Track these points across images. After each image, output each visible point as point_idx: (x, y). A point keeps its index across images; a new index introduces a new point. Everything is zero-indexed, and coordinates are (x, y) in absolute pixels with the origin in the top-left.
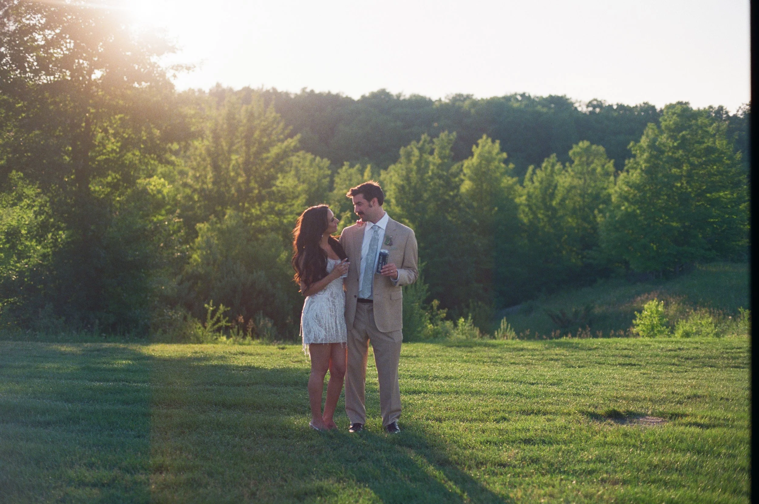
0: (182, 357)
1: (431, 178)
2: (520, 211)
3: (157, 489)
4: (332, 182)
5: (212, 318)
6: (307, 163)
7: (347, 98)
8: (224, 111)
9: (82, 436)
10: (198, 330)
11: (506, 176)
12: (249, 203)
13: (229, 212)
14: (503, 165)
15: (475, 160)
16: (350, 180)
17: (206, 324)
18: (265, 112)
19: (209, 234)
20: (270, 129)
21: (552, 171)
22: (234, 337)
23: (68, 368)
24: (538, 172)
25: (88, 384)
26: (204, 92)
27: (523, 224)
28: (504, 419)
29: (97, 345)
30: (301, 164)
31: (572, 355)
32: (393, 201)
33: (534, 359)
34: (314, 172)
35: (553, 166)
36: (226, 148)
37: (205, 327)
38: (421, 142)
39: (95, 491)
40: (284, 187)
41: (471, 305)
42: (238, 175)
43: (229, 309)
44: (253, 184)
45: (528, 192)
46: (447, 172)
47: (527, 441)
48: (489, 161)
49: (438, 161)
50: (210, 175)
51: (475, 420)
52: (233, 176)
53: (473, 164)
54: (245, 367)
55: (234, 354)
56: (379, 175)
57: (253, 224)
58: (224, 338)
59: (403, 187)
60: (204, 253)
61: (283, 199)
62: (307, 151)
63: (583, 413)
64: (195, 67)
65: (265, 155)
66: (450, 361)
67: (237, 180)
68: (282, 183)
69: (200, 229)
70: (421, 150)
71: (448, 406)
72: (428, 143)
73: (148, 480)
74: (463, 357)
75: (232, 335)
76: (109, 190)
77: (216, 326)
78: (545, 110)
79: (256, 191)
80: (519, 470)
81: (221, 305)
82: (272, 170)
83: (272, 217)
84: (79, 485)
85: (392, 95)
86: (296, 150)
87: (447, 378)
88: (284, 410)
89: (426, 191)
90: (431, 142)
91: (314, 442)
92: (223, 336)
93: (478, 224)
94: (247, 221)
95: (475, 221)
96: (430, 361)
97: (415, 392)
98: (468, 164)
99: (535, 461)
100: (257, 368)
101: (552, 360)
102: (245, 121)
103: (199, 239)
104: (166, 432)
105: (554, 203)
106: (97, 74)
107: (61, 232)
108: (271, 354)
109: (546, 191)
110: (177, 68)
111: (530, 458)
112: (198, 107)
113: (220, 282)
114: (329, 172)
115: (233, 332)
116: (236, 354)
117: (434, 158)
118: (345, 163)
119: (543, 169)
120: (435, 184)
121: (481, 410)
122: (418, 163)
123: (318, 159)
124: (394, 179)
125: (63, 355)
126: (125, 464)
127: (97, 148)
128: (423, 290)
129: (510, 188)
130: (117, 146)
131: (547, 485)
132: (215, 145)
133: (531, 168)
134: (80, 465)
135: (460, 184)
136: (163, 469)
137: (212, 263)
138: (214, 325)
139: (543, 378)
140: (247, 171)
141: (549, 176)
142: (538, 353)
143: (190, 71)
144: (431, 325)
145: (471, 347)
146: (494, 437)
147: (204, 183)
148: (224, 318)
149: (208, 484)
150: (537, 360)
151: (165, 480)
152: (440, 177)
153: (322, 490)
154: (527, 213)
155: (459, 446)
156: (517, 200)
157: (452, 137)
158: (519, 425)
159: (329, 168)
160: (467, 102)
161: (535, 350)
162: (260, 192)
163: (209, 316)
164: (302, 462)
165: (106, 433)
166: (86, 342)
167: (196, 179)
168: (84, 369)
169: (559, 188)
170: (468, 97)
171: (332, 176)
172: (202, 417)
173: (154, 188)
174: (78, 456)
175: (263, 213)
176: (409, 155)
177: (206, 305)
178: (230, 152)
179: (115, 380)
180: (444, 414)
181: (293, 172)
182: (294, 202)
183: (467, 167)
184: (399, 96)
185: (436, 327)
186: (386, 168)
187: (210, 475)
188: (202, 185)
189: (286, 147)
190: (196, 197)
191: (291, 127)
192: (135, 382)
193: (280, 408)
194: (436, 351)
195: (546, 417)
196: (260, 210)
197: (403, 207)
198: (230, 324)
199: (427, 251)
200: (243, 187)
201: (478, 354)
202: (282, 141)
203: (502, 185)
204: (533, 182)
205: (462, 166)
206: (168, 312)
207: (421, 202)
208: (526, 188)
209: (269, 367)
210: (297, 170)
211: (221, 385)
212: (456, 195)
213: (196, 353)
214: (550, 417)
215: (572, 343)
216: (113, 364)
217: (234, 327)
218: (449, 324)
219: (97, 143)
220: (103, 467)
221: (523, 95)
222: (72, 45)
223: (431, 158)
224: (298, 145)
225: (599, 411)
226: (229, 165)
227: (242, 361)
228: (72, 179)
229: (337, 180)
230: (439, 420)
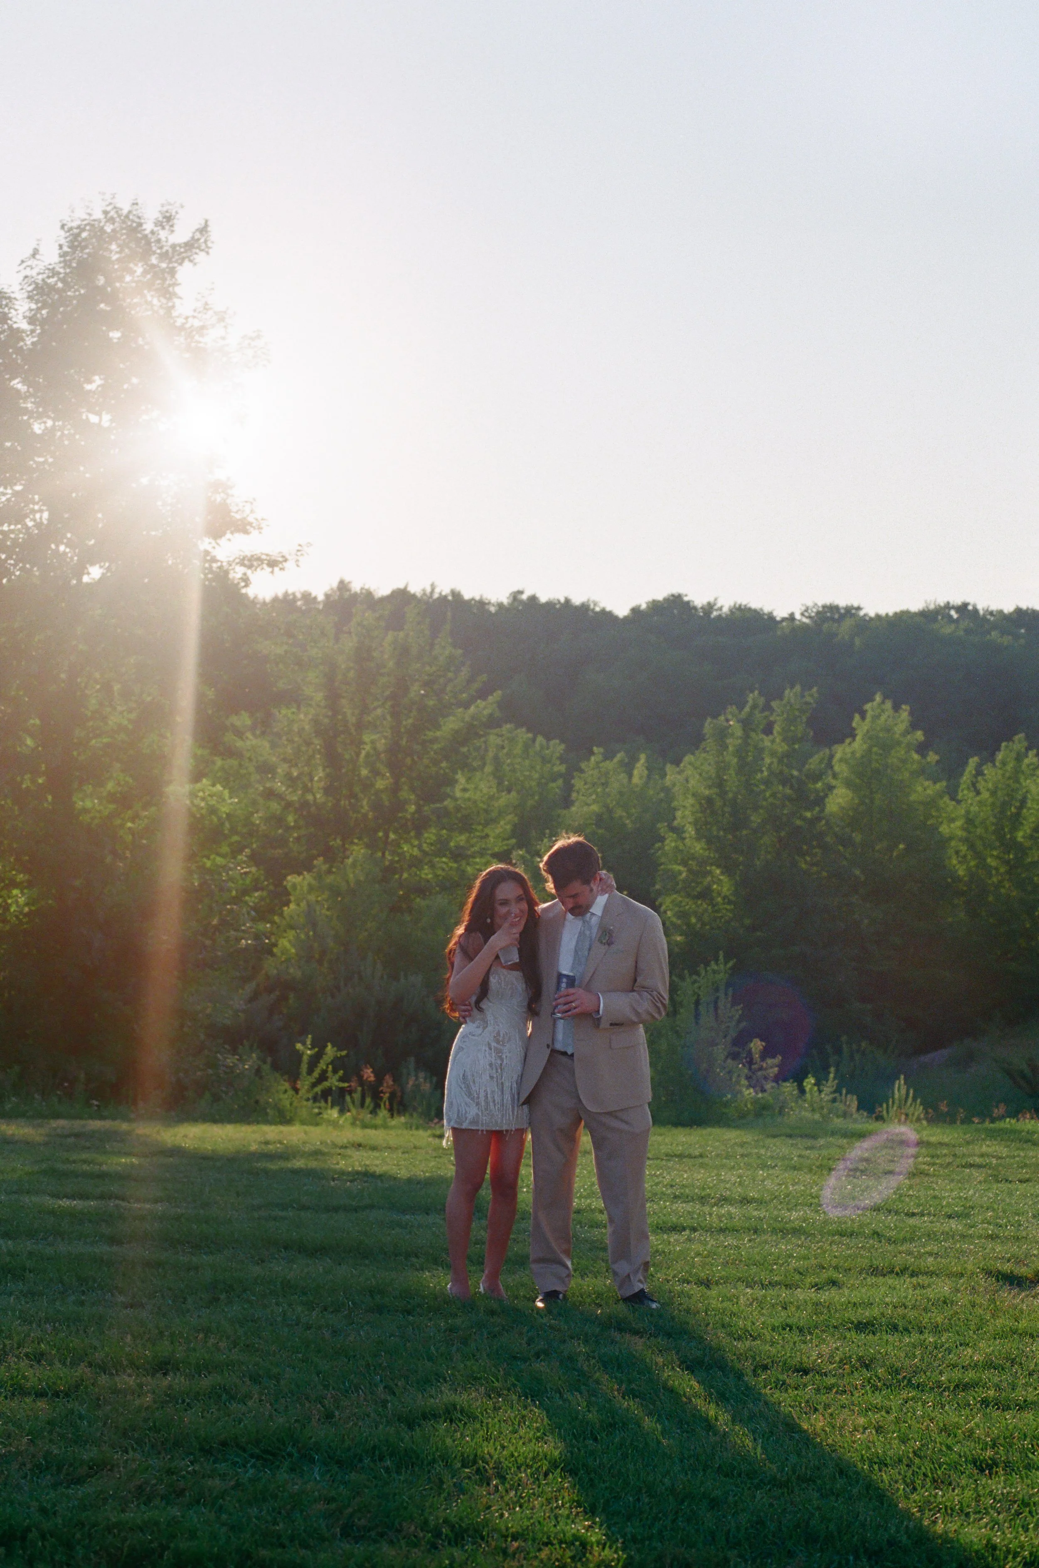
0: (238, 1152)
1: (767, 782)
2: (951, 852)
3: (155, 1402)
4: (569, 788)
5: (310, 1071)
6: (518, 750)
7: (603, 612)
8: (349, 643)
9: (27, 1303)
10: (282, 1096)
11: (921, 778)
12: (395, 832)
13: (358, 851)
14: (916, 757)
15: (858, 745)
16: (605, 785)
17: (299, 1084)
18: (432, 645)
19: (312, 898)
20: (442, 680)
21: (1017, 771)
22: (354, 1111)
23: (14, 1170)
24: (988, 770)
25: (50, 1202)
26: (315, 598)
27: (959, 879)
28: (834, 1283)
29: (77, 1125)
30: (505, 751)
31: (1014, 1157)
32: (690, 830)
33: (934, 1164)
34: (532, 767)
35: (1019, 758)
36: (352, 720)
37: (297, 1091)
38: (747, 709)
39: (41, 1404)
40: (469, 799)
41: (845, 1048)
42: (376, 773)
43: (344, 1053)
44: (405, 794)
45: (968, 812)
46: (800, 771)
47: (861, 1327)
48: (887, 747)
49: (781, 747)
50: (320, 773)
51: (778, 1283)
52: (367, 778)
53: (853, 753)
54: (358, 1173)
55: (342, 1147)
56: (663, 775)
57: (405, 875)
58: (334, 1113)
59: (710, 800)
60: (303, 936)
61: (466, 824)
62: (519, 725)
63: (989, 1273)
64: (286, 560)
65: (430, 734)
66: (764, 1166)
67: (372, 785)
68: (465, 790)
69: (294, 886)
70: (747, 724)
71: (729, 1256)
72: (763, 711)
73: (141, 1386)
74: (792, 1159)
75: (351, 1106)
76: (112, 806)
77: (318, 1089)
78: (1006, 640)
79: (412, 809)
80: (833, 1381)
81: (329, 1046)
82: (444, 764)
83: (444, 863)
84: (13, 1394)
85: (695, 608)
86: (493, 723)
87: (745, 1201)
88: (414, 1260)
89: (756, 808)
90: (767, 707)
91: (458, 1321)
92: (332, 1107)
93: (863, 878)
94: (390, 870)
95: (857, 872)
96: (723, 1166)
97: (676, 1229)
98: (844, 753)
99: (866, 1364)
100: (381, 1177)
101: (971, 1166)
102: (391, 664)
103: (292, 906)
104: (185, 1299)
105: (1020, 835)
106: (95, 573)
107: (15, 892)
108: (415, 1147)
109: (1003, 812)
110: (251, 562)
111: (860, 1359)
112: (291, 641)
113: (333, 996)
114: (562, 768)
115: (353, 1102)
116: (346, 1147)
117: (773, 741)
118: (595, 749)
119: (997, 764)
120: (774, 795)
121: (794, 1263)
122: (740, 753)
123: (540, 739)
124: (692, 783)
125: (8, 1143)
126: (99, 1356)
127: (91, 723)
128: (731, 1018)
129: (931, 803)
130: (129, 720)
131: (877, 1409)
132: (330, 713)
133: (973, 761)
134: (18, 1357)
135: (826, 796)
136: (169, 1367)
137: (317, 956)
138: (314, 1085)
139: (937, 1202)
140: (395, 767)
141: (1009, 778)
142: (945, 1151)
143: (276, 569)
144: (752, 1090)
145: (815, 1137)
146: (802, 1317)
147: (307, 790)
148: (335, 1071)
149: (248, 1396)
150: (941, 1165)
151: (170, 1387)
152: (785, 781)
153: (455, 1408)
154: (965, 857)
155: (730, 1335)
156: (944, 829)
157: (808, 699)
158: (855, 1297)
159: (562, 759)
160: (848, 623)
161: (941, 1144)
162: (419, 810)
163: (304, 1067)
164: (430, 1358)
165: (73, 1298)
166: (57, 1116)
167: (291, 781)
168: (44, 1172)
169: (1029, 805)
170: (850, 612)
171: (567, 778)
172: (257, 1270)
173: (203, 804)
174: (16, 1339)
175: (425, 853)
176: (722, 734)
177: (299, 1046)
178: (360, 726)
179: (102, 1197)
180: (719, 1271)
181: (488, 769)
182: (487, 830)
183: (841, 760)
184: (710, 607)
185: (760, 1095)
186: (677, 762)
187: (255, 1379)
188: (303, 795)
189: (473, 718)
190: (291, 819)
191: (484, 677)
192: (138, 1200)
193: (408, 1256)
194: (742, 1145)
195: (914, 1280)
196: (420, 847)
197: (709, 842)
198: (346, 1085)
199: (759, 934)
200: (385, 799)
201: (825, 1152)
202: (466, 705)
203: (913, 797)
204: (978, 793)
205: (832, 757)
206: (225, 1058)
207: (744, 832)
208: (963, 805)
209: (403, 1174)
210: (497, 762)
211: (304, 1208)
212: (818, 819)
213: (267, 1143)
214: (921, 1279)
215: (1020, 1132)
216: (101, 1164)
217: (355, 1091)
218: (789, 1088)
219: (89, 714)
220: (60, 1361)
221: (963, 608)
222: (46, 515)
223: (767, 742)
224: (498, 714)
225: (1022, 1271)
226: (358, 754)
227: (358, 1161)
228: (39, 784)
229: (578, 783)
230: (707, 1284)
